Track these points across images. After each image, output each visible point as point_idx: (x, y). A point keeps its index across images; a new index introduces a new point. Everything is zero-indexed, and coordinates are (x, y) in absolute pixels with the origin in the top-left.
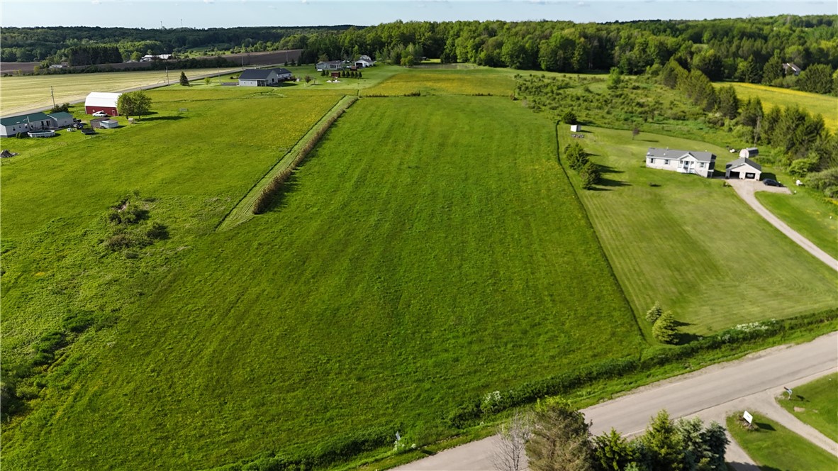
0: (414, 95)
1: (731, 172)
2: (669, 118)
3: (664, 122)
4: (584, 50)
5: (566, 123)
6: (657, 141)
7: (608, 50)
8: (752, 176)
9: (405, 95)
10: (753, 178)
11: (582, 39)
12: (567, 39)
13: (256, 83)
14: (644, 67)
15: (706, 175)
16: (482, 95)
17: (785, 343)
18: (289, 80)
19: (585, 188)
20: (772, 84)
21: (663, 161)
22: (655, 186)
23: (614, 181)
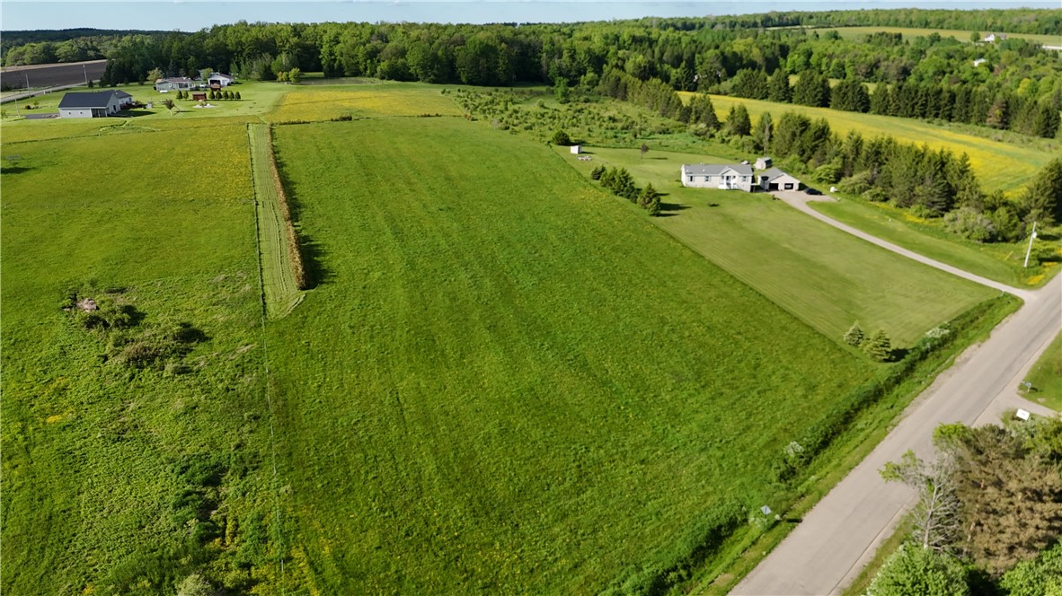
0: (344, 119)
1: (771, 184)
2: (654, 133)
3: (652, 136)
4: (508, 57)
5: (559, 144)
6: (665, 159)
7: (530, 57)
8: (790, 186)
9: (332, 120)
10: (792, 188)
11: (503, 45)
12: (487, 45)
13: (88, 113)
14: (575, 76)
15: (749, 190)
16: (429, 116)
17: (974, 343)
18: (134, 107)
19: (654, 215)
20: (709, 91)
21: (704, 178)
22: (714, 205)
23: (670, 205)
